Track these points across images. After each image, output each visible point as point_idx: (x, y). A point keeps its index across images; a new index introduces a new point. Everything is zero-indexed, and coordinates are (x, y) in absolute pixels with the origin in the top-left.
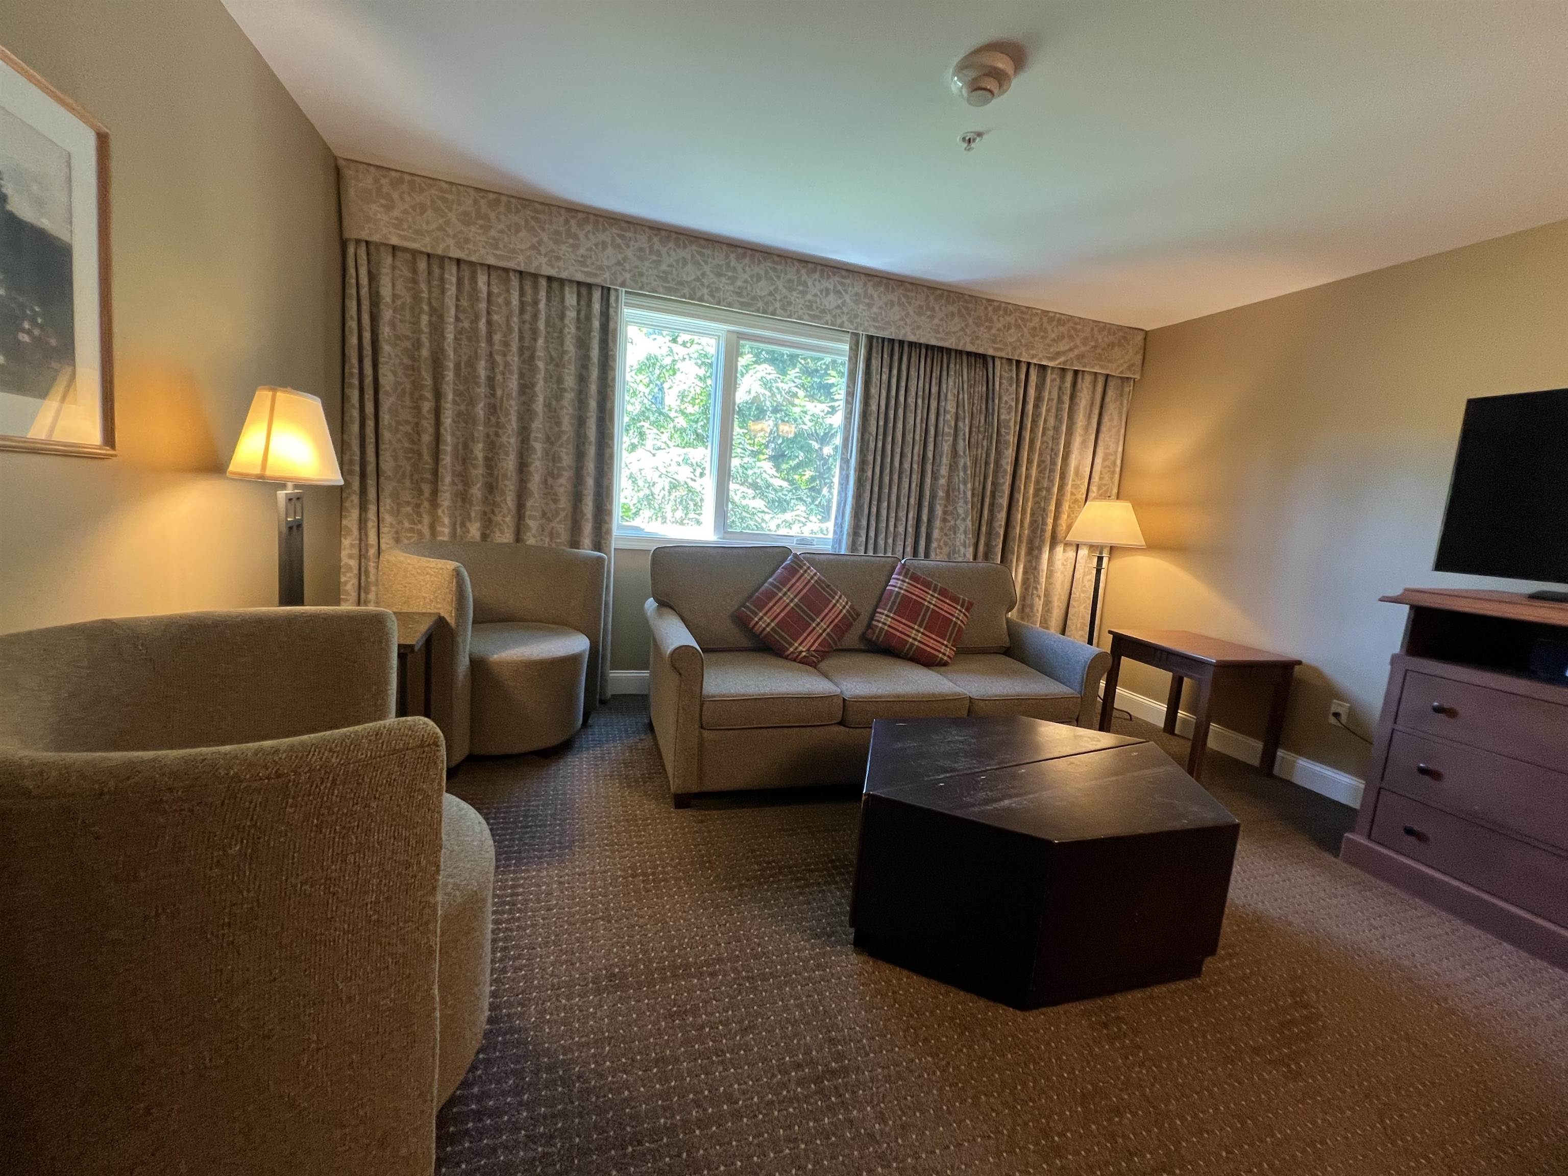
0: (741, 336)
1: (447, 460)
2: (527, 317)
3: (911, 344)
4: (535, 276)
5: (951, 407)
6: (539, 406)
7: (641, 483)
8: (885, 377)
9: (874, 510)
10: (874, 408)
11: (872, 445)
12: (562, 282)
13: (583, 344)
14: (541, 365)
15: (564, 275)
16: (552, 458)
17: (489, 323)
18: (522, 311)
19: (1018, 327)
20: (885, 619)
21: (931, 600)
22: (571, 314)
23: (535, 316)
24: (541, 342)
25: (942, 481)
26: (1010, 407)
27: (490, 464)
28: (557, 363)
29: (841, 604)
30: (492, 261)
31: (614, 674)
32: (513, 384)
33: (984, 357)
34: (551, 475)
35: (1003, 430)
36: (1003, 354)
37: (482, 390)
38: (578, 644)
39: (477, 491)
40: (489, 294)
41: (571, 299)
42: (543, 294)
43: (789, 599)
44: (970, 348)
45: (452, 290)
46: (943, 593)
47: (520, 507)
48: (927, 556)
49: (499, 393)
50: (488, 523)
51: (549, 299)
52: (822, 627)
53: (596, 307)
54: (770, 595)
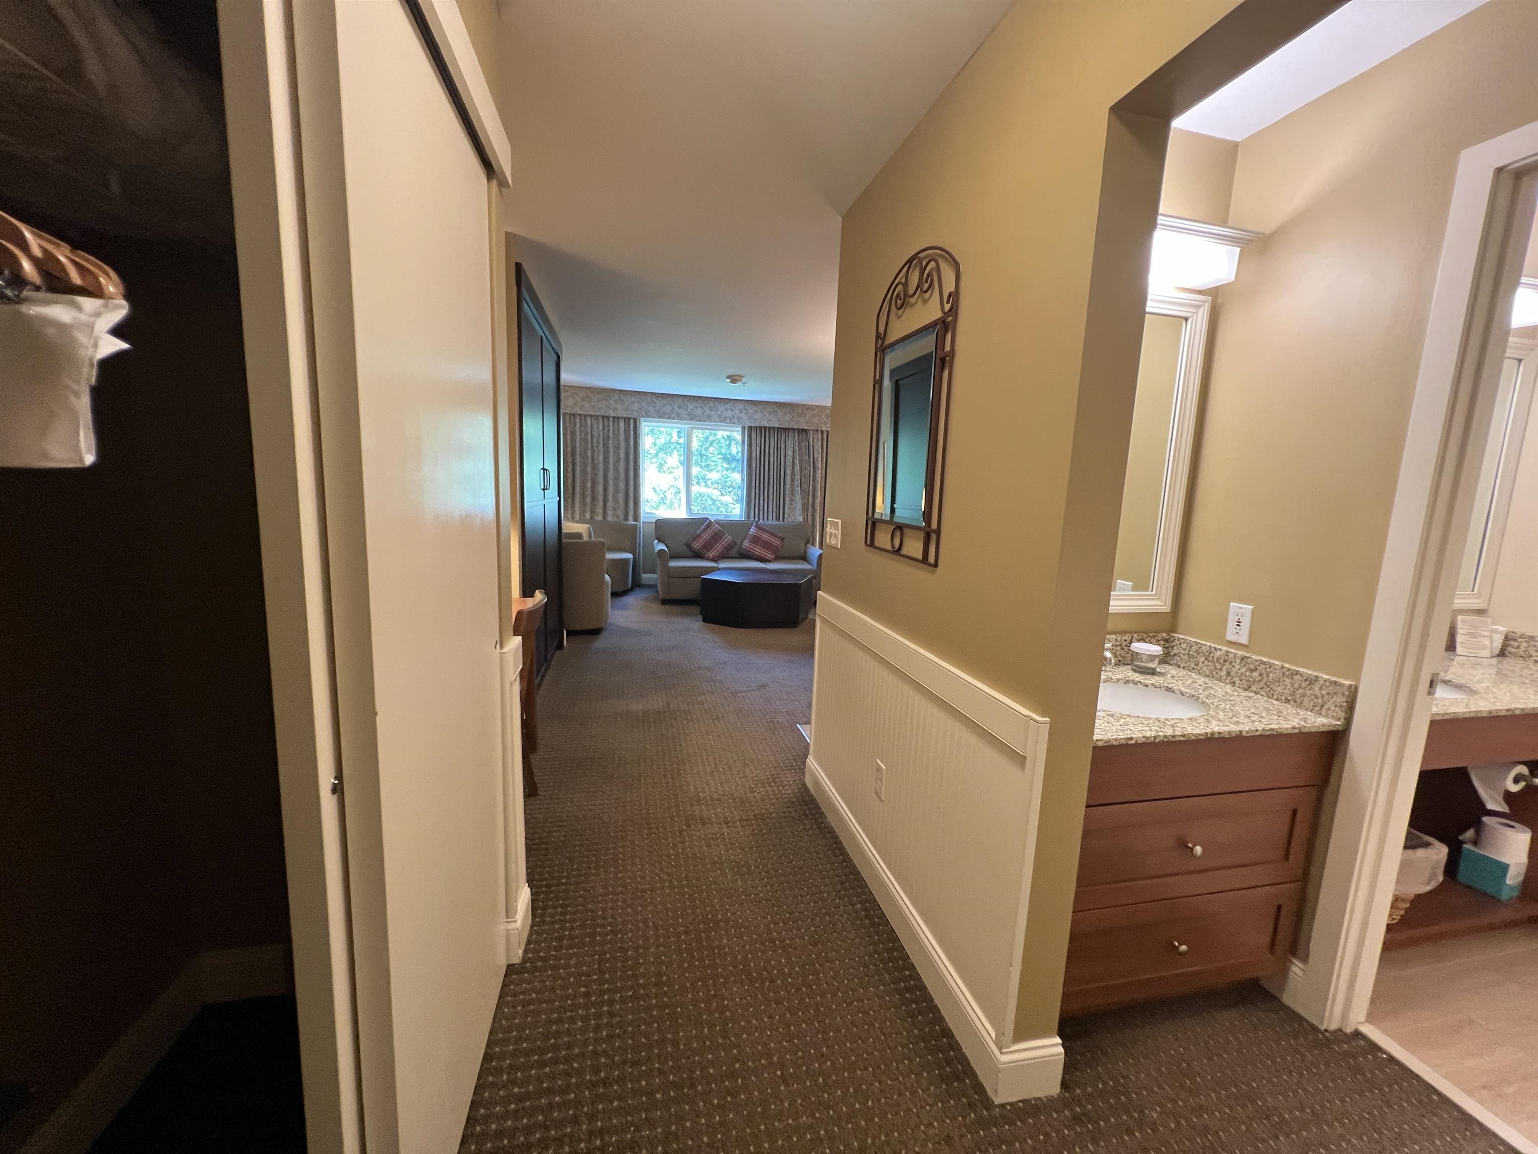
0: (693, 428)
1: (578, 489)
2: (606, 431)
3: (770, 428)
4: (608, 418)
5: (790, 453)
6: (611, 466)
7: (658, 492)
8: (758, 442)
9: (757, 501)
10: (754, 455)
11: (754, 472)
12: (618, 418)
13: (627, 439)
14: (611, 450)
15: (619, 416)
16: (616, 486)
17: (592, 435)
18: (603, 429)
19: (819, 416)
20: (746, 544)
21: (765, 536)
22: (622, 430)
23: (608, 431)
24: (611, 442)
25: (788, 487)
26: (818, 452)
27: (593, 489)
28: (617, 448)
29: (728, 539)
30: (592, 413)
31: (644, 576)
32: (601, 458)
33: (805, 431)
34: (617, 491)
35: (816, 462)
36: (813, 428)
37: (590, 461)
38: (630, 556)
39: (588, 500)
40: (591, 424)
41: (622, 424)
42: (611, 423)
43: (706, 536)
44: (796, 427)
45: (578, 425)
46: (771, 534)
47: (605, 506)
48: (783, 520)
49: (596, 462)
50: (593, 512)
51: (614, 424)
52: (718, 548)
53: (632, 426)
54: (699, 536)
